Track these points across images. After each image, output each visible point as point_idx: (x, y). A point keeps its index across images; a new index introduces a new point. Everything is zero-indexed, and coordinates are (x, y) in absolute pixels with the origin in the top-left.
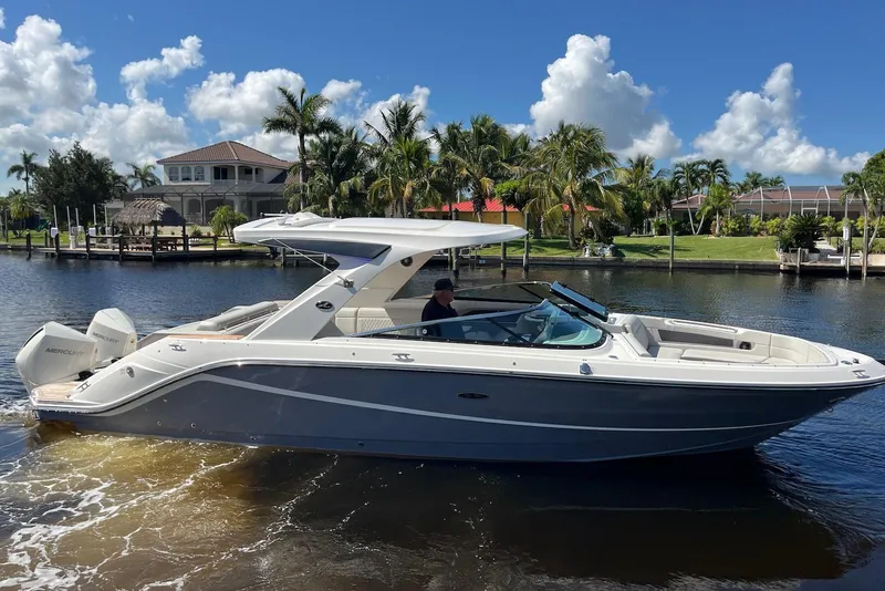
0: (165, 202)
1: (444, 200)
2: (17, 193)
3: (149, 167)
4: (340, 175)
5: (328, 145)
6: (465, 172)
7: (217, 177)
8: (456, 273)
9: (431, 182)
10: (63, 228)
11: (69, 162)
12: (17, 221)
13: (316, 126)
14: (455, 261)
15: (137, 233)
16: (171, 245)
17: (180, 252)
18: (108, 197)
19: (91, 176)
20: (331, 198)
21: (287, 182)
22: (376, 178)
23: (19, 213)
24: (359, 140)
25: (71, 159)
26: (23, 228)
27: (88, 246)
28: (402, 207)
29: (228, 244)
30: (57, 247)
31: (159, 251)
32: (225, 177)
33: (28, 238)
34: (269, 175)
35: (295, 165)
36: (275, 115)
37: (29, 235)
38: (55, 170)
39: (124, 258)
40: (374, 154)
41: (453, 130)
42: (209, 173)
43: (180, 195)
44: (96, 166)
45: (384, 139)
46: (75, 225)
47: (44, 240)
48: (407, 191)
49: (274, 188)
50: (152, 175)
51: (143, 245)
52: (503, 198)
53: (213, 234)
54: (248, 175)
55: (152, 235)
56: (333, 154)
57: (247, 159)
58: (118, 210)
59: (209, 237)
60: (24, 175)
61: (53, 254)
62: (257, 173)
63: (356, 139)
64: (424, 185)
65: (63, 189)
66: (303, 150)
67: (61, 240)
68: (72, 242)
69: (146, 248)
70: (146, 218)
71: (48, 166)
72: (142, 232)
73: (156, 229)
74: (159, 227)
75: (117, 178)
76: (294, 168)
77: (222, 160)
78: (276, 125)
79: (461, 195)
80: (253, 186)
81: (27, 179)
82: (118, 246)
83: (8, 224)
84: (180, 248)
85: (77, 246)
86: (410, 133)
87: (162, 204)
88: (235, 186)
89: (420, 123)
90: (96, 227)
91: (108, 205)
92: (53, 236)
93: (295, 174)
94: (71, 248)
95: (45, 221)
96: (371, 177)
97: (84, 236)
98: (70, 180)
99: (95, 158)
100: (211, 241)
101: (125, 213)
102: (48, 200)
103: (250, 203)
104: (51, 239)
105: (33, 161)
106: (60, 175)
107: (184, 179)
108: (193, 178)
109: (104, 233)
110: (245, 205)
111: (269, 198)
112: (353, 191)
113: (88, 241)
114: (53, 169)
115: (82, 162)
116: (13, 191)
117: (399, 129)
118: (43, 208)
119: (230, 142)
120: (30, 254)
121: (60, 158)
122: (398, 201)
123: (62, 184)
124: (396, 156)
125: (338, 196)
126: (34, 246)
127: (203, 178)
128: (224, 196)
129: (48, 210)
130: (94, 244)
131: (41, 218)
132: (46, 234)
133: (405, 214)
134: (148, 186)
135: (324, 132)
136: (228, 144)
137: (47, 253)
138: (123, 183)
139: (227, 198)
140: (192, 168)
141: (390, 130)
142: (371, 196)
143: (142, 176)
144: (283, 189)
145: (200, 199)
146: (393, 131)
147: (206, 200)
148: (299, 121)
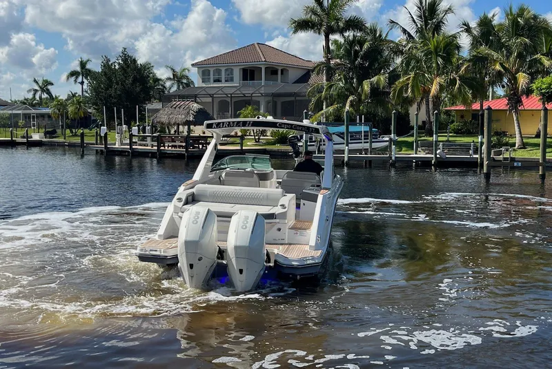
0: (198, 103)
1: (475, 97)
2: (74, 95)
3: (184, 70)
4: (364, 74)
5: (351, 43)
6: (498, 67)
7: (245, 78)
8: (487, 176)
9: (461, 78)
10: (111, 127)
11: (117, 67)
12: (73, 120)
13: (341, 24)
14: (486, 163)
15: (172, 132)
16: (202, 144)
18: (148, 99)
19: (135, 80)
20: (351, 98)
21: (311, 81)
22: (398, 77)
23: (76, 113)
24: (384, 36)
25: (119, 64)
26: (77, 128)
27: (131, 143)
28: (428, 105)
29: (253, 142)
31: (191, 149)
32: (252, 79)
33: (82, 135)
34: (293, 75)
35: (318, 65)
36: (302, 16)
37: (83, 133)
38: (106, 74)
39: (161, 157)
40: (397, 51)
41: (485, 23)
42: (237, 74)
43: (211, 96)
44: (140, 69)
45: (410, 35)
46: (121, 125)
47: (95, 138)
48: (434, 89)
49: (297, 88)
50: (187, 78)
51: (178, 143)
52: (543, 94)
53: (239, 134)
54: (274, 76)
55: (186, 133)
56: (356, 52)
57: (274, 60)
58: (157, 111)
59: (236, 136)
60: (80, 79)
61: (102, 151)
62: (282, 73)
63: (380, 36)
64: (453, 82)
65: (112, 91)
66: (327, 50)
67: (109, 139)
68: (117, 141)
69: (180, 146)
70: (181, 118)
71: (100, 70)
72: (177, 131)
73: (189, 128)
74: (192, 127)
75: (157, 80)
76: (318, 68)
77: (250, 62)
78: (302, 25)
79: (493, 92)
80: (278, 86)
82: (155, 144)
83: (67, 124)
85: (122, 144)
86: (437, 27)
87: (195, 105)
88: (262, 87)
89: (449, 16)
90: (138, 126)
91: (149, 106)
92: (103, 135)
93: (318, 74)
94: (117, 146)
95: (96, 120)
96: (394, 77)
97: (127, 135)
98: (117, 84)
99: (139, 62)
100: (238, 140)
101: (163, 113)
102: (99, 102)
103: (275, 104)
104: (101, 137)
105: (88, 66)
106: (109, 79)
107: (215, 81)
108: (223, 80)
109: (144, 132)
110: (270, 105)
111: (293, 99)
112: (375, 90)
113: (131, 139)
114: (104, 73)
115: (128, 67)
116: (70, 93)
117: (426, 24)
118: (95, 109)
119: (258, 43)
120: (83, 151)
121: (110, 63)
122: (422, 99)
123: (111, 87)
124: (422, 52)
125: (360, 95)
126: (87, 144)
127: (232, 80)
128: (251, 96)
129: (99, 111)
130: (136, 142)
131: (93, 118)
132: (97, 132)
133: (431, 112)
134: (183, 87)
135: (349, 30)
136: (256, 45)
137: (97, 150)
138: (162, 85)
139: (253, 98)
140: (223, 70)
141: (417, 25)
142: (394, 94)
143: (178, 78)
144: (307, 89)
145: (229, 100)
146: (419, 26)
147: (234, 100)
148: (325, 20)
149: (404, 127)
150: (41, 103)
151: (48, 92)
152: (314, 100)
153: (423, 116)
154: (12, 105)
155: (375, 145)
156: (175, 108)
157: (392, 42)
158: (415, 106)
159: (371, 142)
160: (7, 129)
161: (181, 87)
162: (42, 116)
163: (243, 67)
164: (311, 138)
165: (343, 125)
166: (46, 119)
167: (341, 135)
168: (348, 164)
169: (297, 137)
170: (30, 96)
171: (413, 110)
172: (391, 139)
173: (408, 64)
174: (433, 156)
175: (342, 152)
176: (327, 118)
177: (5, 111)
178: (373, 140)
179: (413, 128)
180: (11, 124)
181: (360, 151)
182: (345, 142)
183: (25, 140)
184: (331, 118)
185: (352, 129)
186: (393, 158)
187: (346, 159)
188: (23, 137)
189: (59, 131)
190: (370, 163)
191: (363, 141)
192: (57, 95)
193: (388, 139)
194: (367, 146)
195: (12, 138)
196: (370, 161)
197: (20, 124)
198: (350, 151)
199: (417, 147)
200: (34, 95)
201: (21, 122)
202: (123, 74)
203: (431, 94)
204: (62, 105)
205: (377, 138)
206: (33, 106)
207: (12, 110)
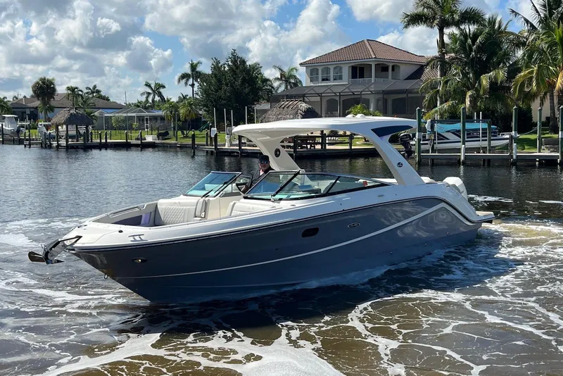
0: (306, 103)
2: (185, 98)
3: (292, 69)
4: (482, 68)
7: (354, 76)
10: (221, 129)
11: (227, 68)
12: (185, 122)
13: (456, 17)
16: (311, 144)
17: (318, 150)
18: (257, 99)
19: (244, 80)
20: (469, 93)
21: (424, 77)
22: (519, 70)
23: (187, 115)
24: (503, 28)
25: (229, 65)
26: (189, 129)
27: (240, 144)
28: (552, 99)
29: (362, 142)
30: (216, 145)
31: (299, 149)
32: (362, 76)
33: (193, 137)
34: (405, 71)
35: (432, 60)
37: (194, 135)
38: (216, 76)
40: (519, 43)
42: (346, 72)
43: (320, 95)
44: (249, 70)
45: (532, 25)
46: (231, 126)
47: (205, 139)
49: (409, 85)
50: (295, 77)
51: (286, 144)
53: (349, 133)
54: (384, 73)
57: (385, 56)
58: (266, 111)
59: (345, 135)
60: (190, 81)
61: (212, 152)
62: (393, 70)
63: (500, 27)
65: (221, 93)
66: (442, 44)
67: (219, 140)
68: (227, 142)
71: (210, 72)
75: (266, 81)
76: (432, 62)
77: (359, 59)
78: (415, 19)
80: (389, 83)
81: (193, 85)
83: (178, 126)
84: (318, 147)
85: (231, 145)
87: (304, 105)
88: (372, 85)
91: (257, 107)
92: (213, 136)
93: (432, 69)
94: (226, 147)
95: (205, 122)
96: (514, 71)
98: (227, 85)
99: (248, 64)
100: (347, 140)
102: (209, 104)
103: (385, 101)
104: (211, 138)
105: (199, 69)
106: (219, 81)
107: (323, 80)
108: (332, 78)
110: (380, 103)
111: (404, 96)
112: (493, 84)
113: (240, 140)
114: (214, 75)
115: (237, 68)
116: (181, 96)
117: (551, 14)
118: (205, 111)
119: (368, 40)
120: (194, 153)
121: (220, 65)
122: (545, 94)
123: (221, 89)
124: (546, 43)
125: (477, 91)
126: (198, 145)
127: (341, 78)
128: (361, 94)
129: (209, 112)
130: (245, 143)
131: (203, 120)
132: (207, 134)
133: (556, 108)
134: (291, 87)
135: (465, 22)
136: (366, 42)
137: (207, 151)
138: (270, 86)
139: (363, 96)
140: (332, 68)
141: (539, 15)
142: (515, 88)
143: (286, 78)
144: (420, 85)
145: (338, 99)
146: (542, 16)
147: (342, 99)
148: (439, 14)
149: (525, 123)
150: (153, 106)
151: (160, 95)
152: (427, 96)
153: (547, 112)
154: (127, 107)
155: (494, 143)
156: (284, 108)
157: (513, 34)
158: (538, 101)
159: (490, 140)
160: (122, 131)
161: (289, 87)
162: (155, 118)
163: (352, 64)
164: (424, 137)
165: (460, 122)
166: (159, 121)
167: (456, 133)
168: (464, 163)
169: (409, 135)
170: (143, 99)
171: (535, 105)
172: (511, 137)
173: (530, 57)
174: (558, 154)
175: (459, 150)
176: (442, 115)
177: (120, 114)
178: (492, 138)
179: (536, 125)
180: (126, 126)
181: (478, 150)
182: (461, 140)
183: (139, 142)
184: (446, 115)
185: (469, 126)
186: (514, 157)
187: (462, 158)
188: (137, 139)
189: (171, 133)
190: (488, 162)
191: (481, 139)
192: (169, 98)
193: (508, 136)
194: (485, 144)
195: (127, 140)
196: (489, 160)
197: (134, 126)
198: (467, 150)
199: (541, 144)
200: (147, 97)
201: (135, 124)
202: (233, 76)
203: (557, 88)
204: (174, 107)
205: (496, 136)
206: (146, 108)
207: (127, 112)
